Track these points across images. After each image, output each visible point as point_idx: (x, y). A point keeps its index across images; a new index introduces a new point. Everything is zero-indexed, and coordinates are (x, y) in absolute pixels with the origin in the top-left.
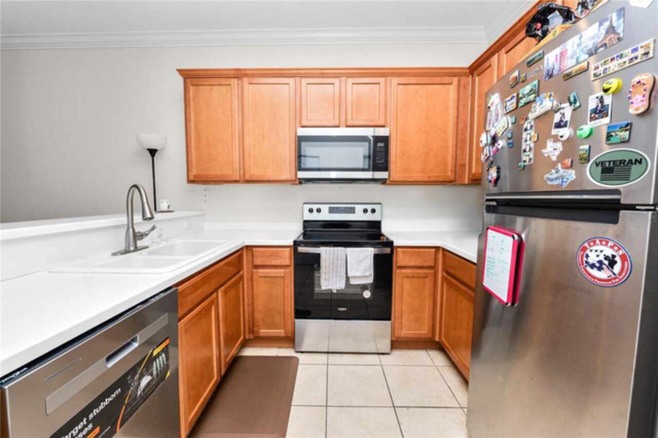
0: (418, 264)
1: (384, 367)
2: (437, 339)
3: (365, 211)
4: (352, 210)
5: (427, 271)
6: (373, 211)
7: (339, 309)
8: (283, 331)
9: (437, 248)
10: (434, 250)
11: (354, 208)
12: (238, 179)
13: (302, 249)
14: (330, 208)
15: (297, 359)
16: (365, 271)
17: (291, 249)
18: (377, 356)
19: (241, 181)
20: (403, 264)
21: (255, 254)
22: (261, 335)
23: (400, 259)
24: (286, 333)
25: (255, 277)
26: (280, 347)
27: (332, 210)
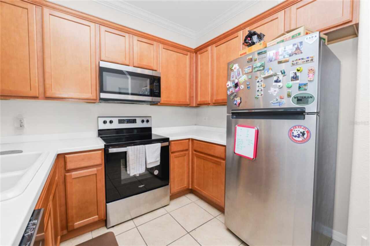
0: (181, 149)
2: (190, 188)
3: (143, 121)
4: (134, 121)
5: (185, 152)
6: (148, 121)
7: (139, 187)
8: (97, 216)
9: (189, 139)
10: (188, 140)
12: (38, 96)
13: (112, 150)
14: (119, 120)
16: (157, 158)
17: (102, 152)
18: (163, 209)
19: (40, 98)
20: (174, 150)
21: (68, 160)
22: (76, 227)
23: (173, 148)
24: (99, 217)
25: (68, 180)
26: (92, 231)
27: (120, 122)
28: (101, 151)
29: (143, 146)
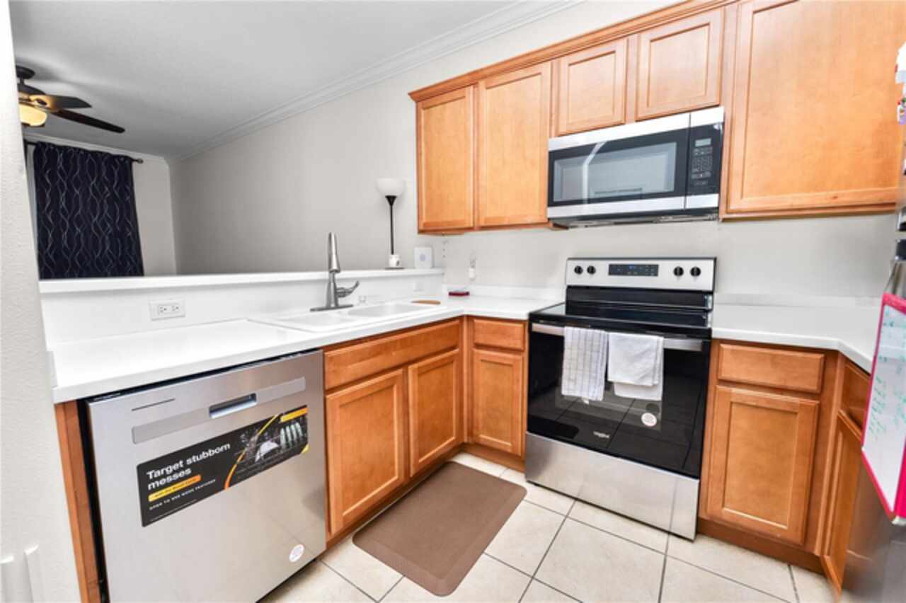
0: (772, 380)
1: (668, 559)
2: (817, 552)
3: (679, 272)
4: (652, 271)
5: (796, 400)
6: (696, 272)
7: (596, 433)
8: (509, 444)
9: (831, 355)
10: (819, 356)
11: (656, 267)
12: (472, 225)
13: (538, 327)
14: (611, 267)
15: (524, 492)
16: (643, 378)
17: (524, 326)
18: (666, 535)
19: (475, 228)
20: (734, 376)
21: (476, 327)
22: (482, 442)
23: (727, 365)
24: (513, 448)
25: (476, 361)
26: (509, 467)
27: (614, 270)
28: (521, 326)
29: (603, 332)
